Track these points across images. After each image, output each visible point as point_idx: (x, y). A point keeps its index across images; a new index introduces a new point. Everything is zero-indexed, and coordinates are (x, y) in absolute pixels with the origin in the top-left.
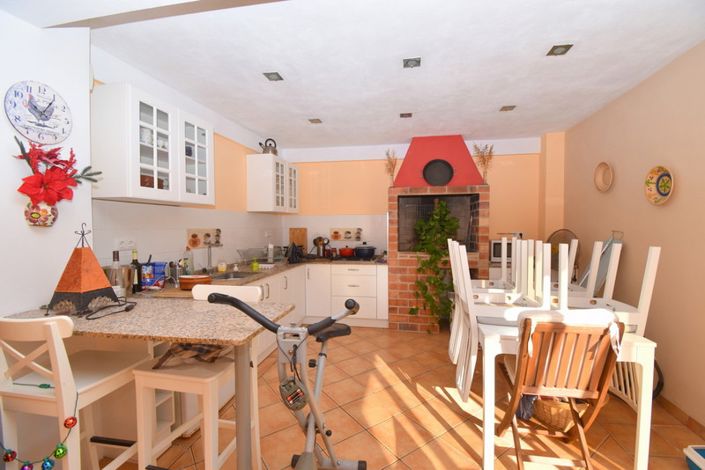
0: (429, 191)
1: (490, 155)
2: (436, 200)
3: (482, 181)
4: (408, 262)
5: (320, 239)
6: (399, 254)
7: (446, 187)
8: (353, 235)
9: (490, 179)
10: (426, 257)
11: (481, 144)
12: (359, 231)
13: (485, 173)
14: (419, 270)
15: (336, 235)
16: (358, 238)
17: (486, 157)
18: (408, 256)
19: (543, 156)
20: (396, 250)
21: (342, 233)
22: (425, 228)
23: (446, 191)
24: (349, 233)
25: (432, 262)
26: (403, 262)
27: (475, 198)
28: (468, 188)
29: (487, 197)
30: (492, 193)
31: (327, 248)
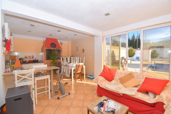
0: (52, 49)
1: (62, 43)
2: (52, 50)
3: (61, 48)
4: (48, 62)
5: (22, 58)
6: (46, 61)
7: (55, 48)
8: (31, 57)
9: (62, 48)
10: (52, 61)
11: (61, 41)
12: (33, 56)
13: (61, 46)
14: (51, 64)
15: (26, 57)
16: (33, 58)
17: (62, 44)
18: (48, 61)
19: (68, 44)
20: (45, 60)
21: (28, 57)
22: (51, 55)
23: (55, 49)
24: (30, 57)
25: (53, 61)
26: (47, 62)
27: (60, 50)
28: (59, 48)
29: (62, 50)
30: (63, 50)
31: (24, 60)
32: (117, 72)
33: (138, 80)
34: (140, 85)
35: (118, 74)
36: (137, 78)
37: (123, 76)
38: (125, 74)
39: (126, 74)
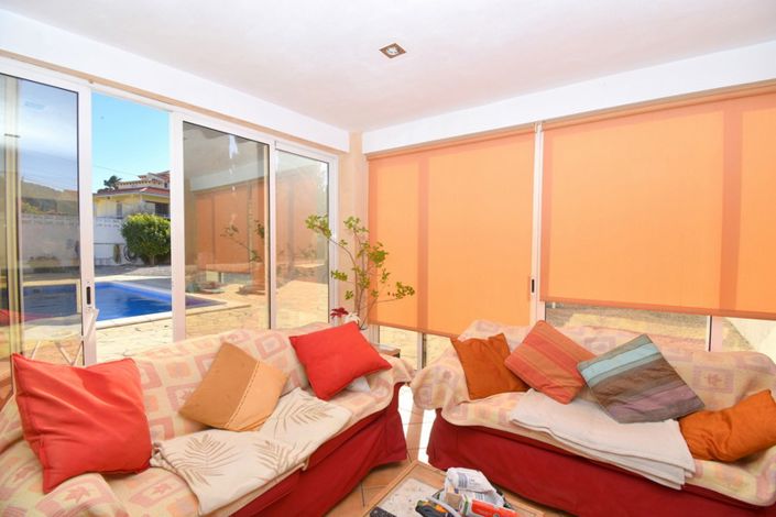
32: (142, 371)
33: (269, 362)
34: (288, 379)
35: (156, 381)
36: (265, 356)
37: (195, 376)
38: (199, 360)
39: (207, 357)
